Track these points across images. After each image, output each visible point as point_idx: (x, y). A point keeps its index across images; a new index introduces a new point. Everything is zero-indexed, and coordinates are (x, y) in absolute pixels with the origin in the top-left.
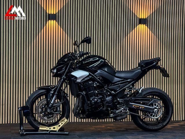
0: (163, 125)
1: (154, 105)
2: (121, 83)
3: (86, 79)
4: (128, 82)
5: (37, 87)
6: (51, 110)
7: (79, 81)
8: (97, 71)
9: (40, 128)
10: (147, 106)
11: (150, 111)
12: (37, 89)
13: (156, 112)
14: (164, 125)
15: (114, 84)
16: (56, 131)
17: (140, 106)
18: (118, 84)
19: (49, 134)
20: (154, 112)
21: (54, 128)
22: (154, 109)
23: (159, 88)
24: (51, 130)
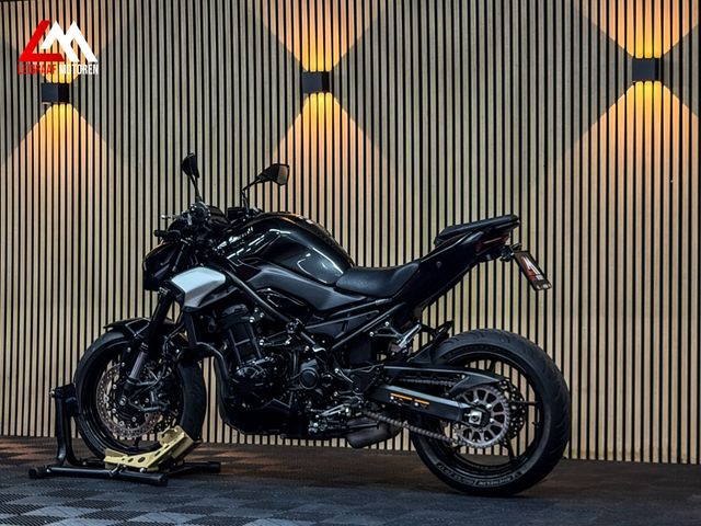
0: (519, 473)
1: (475, 394)
2: (353, 313)
3: (216, 298)
4: (375, 307)
5: (103, 324)
6: (133, 401)
7: (193, 303)
8: (260, 271)
9: (108, 459)
10: (444, 397)
11: (452, 417)
12: (103, 332)
13: (478, 423)
14: (523, 472)
15: (329, 314)
16: (137, 469)
17: (414, 397)
18: (345, 315)
19: (116, 477)
20: (471, 421)
21: (141, 460)
22: (468, 411)
23: (516, 331)
24: (131, 464)
